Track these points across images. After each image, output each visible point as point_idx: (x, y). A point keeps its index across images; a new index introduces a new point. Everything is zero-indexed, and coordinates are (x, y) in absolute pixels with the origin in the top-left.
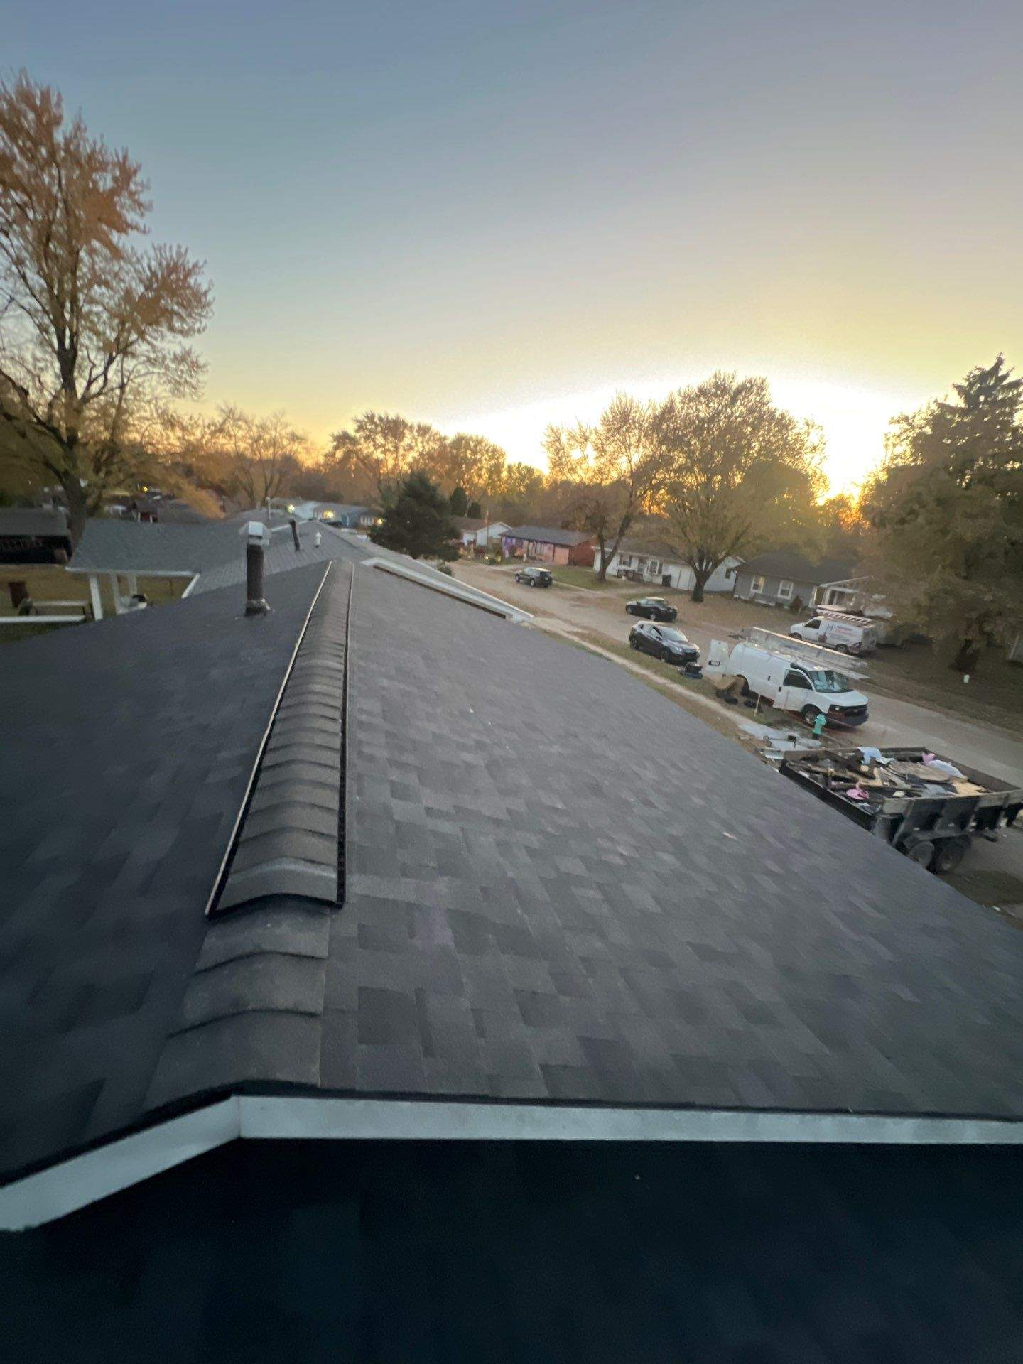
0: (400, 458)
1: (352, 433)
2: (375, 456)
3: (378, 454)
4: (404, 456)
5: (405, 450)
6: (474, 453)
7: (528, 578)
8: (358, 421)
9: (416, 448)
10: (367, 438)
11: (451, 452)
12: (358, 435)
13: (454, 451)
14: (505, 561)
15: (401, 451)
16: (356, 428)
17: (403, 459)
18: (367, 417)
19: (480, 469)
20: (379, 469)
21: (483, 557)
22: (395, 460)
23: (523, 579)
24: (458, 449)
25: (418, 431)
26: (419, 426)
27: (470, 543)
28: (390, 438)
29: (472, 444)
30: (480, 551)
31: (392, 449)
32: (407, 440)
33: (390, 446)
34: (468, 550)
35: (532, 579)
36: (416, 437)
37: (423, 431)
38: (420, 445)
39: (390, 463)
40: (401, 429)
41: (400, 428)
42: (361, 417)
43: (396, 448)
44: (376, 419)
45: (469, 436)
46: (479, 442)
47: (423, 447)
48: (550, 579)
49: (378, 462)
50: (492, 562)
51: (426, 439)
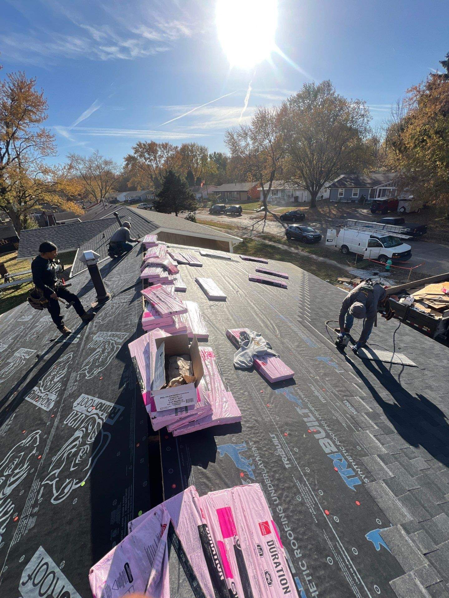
1: (133, 155)
2: (146, 164)
5: (159, 158)
6: (192, 152)
8: (134, 148)
9: (164, 156)
11: (181, 153)
17: (160, 163)
18: (138, 145)
20: (150, 169)
24: (184, 152)
26: (163, 144)
28: (151, 154)
29: (190, 148)
31: (153, 159)
32: (159, 153)
36: (163, 150)
37: (165, 146)
38: (166, 154)
39: (155, 166)
41: (154, 147)
44: (142, 145)
45: (188, 144)
49: (148, 166)
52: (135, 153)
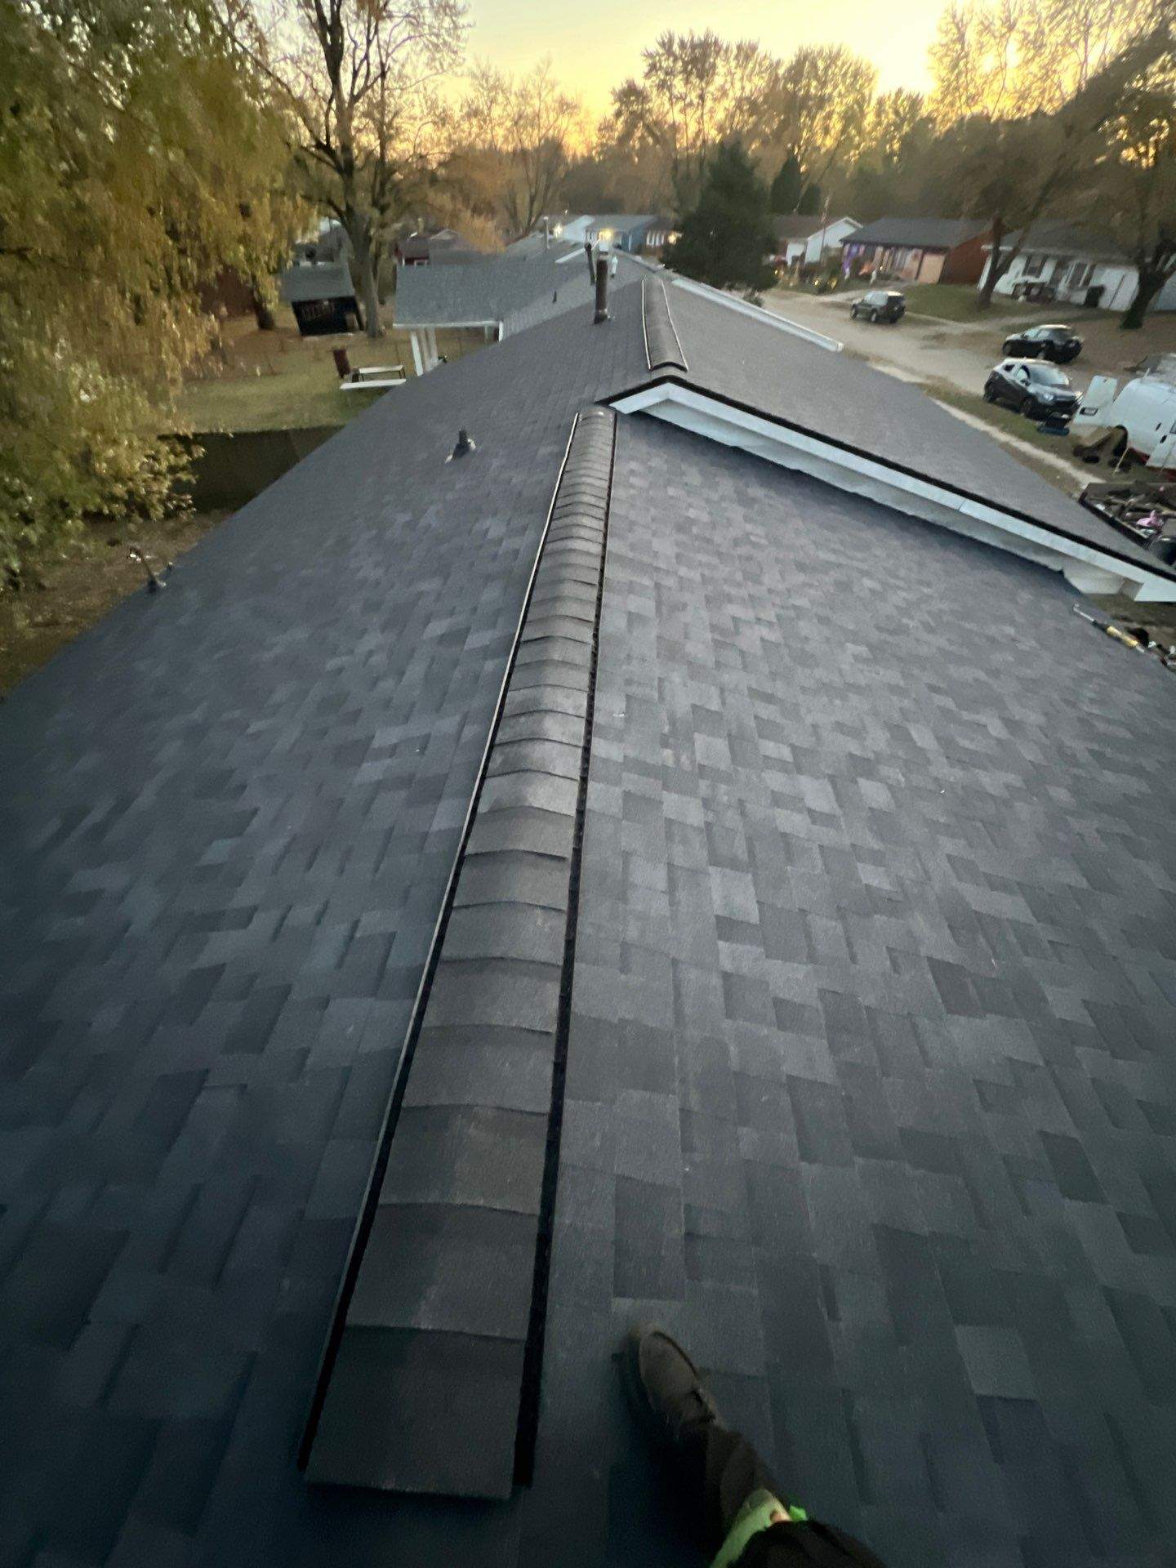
0: (706, 118)
1: (640, 82)
2: (669, 119)
3: (675, 116)
4: (712, 111)
5: (715, 100)
6: (823, 84)
7: (869, 309)
8: (650, 55)
9: (731, 94)
10: (663, 86)
11: (785, 88)
12: (648, 83)
13: (790, 86)
14: (843, 287)
15: (709, 103)
16: (646, 69)
17: (711, 117)
18: (663, 45)
19: (829, 116)
20: (675, 140)
21: (811, 282)
22: (699, 123)
23: (862, 311)
24: (796, 82)
25: (737, 57)
26: (739, 48)
27: (795, 259)
28: (694, 80)
29: (821, 65)
30: (807, 272)
31: (696, 101)
32: (718, 80)
33: (693, 97)
34: (791, 271)
35: (874, 311)
36: (733, 71)
37: (746, 53)
38: (738, 85)
39: (693, 128)
40: (712, 60)
41: (709, 56)
42: (655, 47)
43: (702, 97)
44: (676, 48)
45: (817, 49)
46: (833, 59)
47: (743, 88)
48: (902, 309)
49: (674, 128)
50: (823, 290)
51: (748, 71)
52: (647, 75)
